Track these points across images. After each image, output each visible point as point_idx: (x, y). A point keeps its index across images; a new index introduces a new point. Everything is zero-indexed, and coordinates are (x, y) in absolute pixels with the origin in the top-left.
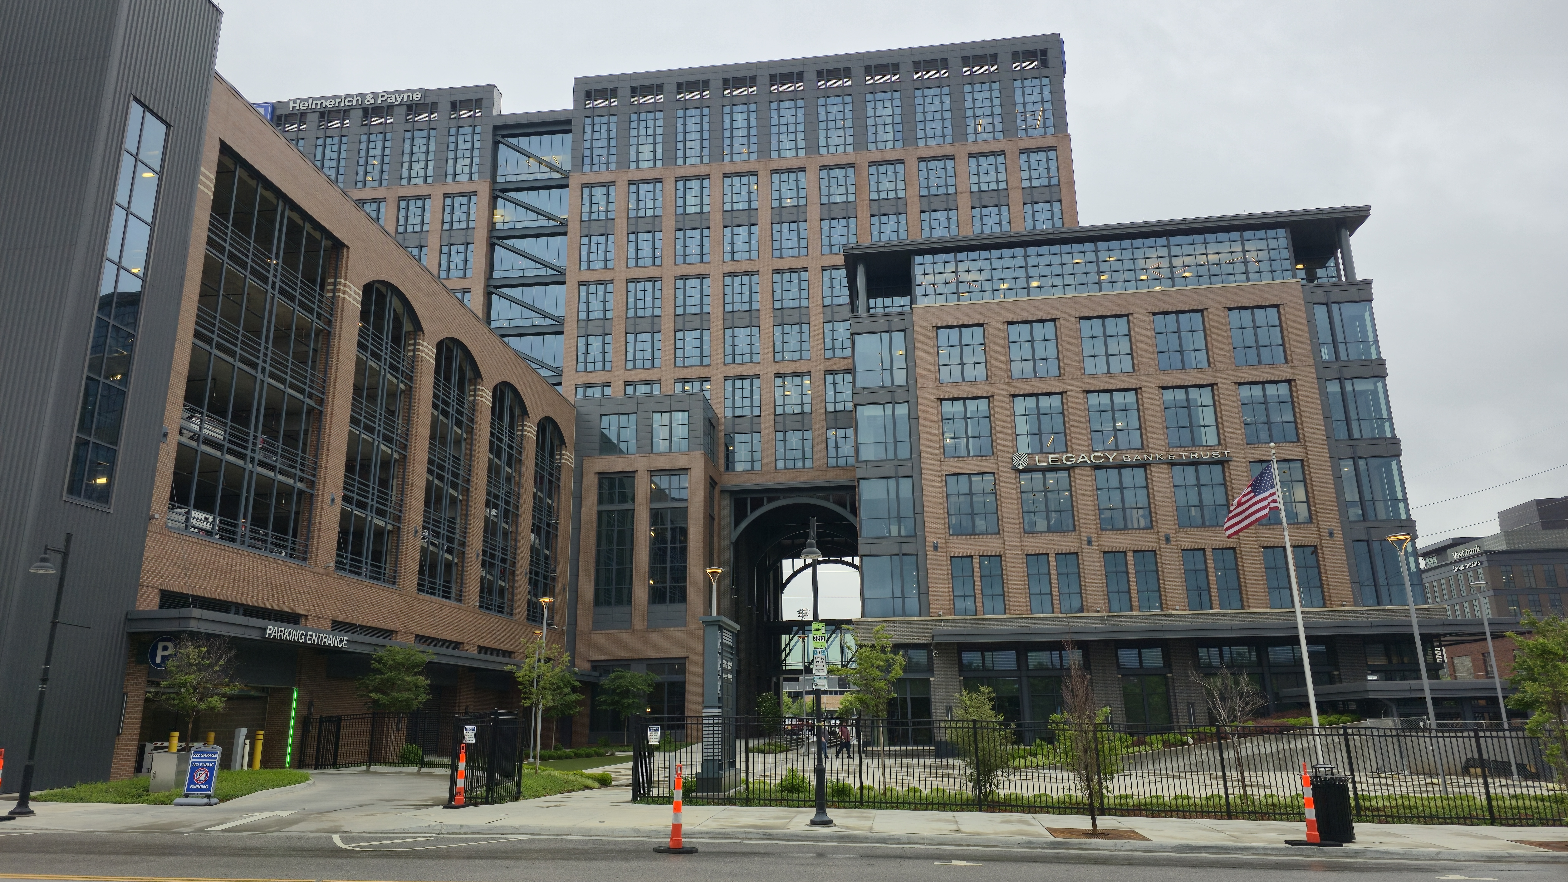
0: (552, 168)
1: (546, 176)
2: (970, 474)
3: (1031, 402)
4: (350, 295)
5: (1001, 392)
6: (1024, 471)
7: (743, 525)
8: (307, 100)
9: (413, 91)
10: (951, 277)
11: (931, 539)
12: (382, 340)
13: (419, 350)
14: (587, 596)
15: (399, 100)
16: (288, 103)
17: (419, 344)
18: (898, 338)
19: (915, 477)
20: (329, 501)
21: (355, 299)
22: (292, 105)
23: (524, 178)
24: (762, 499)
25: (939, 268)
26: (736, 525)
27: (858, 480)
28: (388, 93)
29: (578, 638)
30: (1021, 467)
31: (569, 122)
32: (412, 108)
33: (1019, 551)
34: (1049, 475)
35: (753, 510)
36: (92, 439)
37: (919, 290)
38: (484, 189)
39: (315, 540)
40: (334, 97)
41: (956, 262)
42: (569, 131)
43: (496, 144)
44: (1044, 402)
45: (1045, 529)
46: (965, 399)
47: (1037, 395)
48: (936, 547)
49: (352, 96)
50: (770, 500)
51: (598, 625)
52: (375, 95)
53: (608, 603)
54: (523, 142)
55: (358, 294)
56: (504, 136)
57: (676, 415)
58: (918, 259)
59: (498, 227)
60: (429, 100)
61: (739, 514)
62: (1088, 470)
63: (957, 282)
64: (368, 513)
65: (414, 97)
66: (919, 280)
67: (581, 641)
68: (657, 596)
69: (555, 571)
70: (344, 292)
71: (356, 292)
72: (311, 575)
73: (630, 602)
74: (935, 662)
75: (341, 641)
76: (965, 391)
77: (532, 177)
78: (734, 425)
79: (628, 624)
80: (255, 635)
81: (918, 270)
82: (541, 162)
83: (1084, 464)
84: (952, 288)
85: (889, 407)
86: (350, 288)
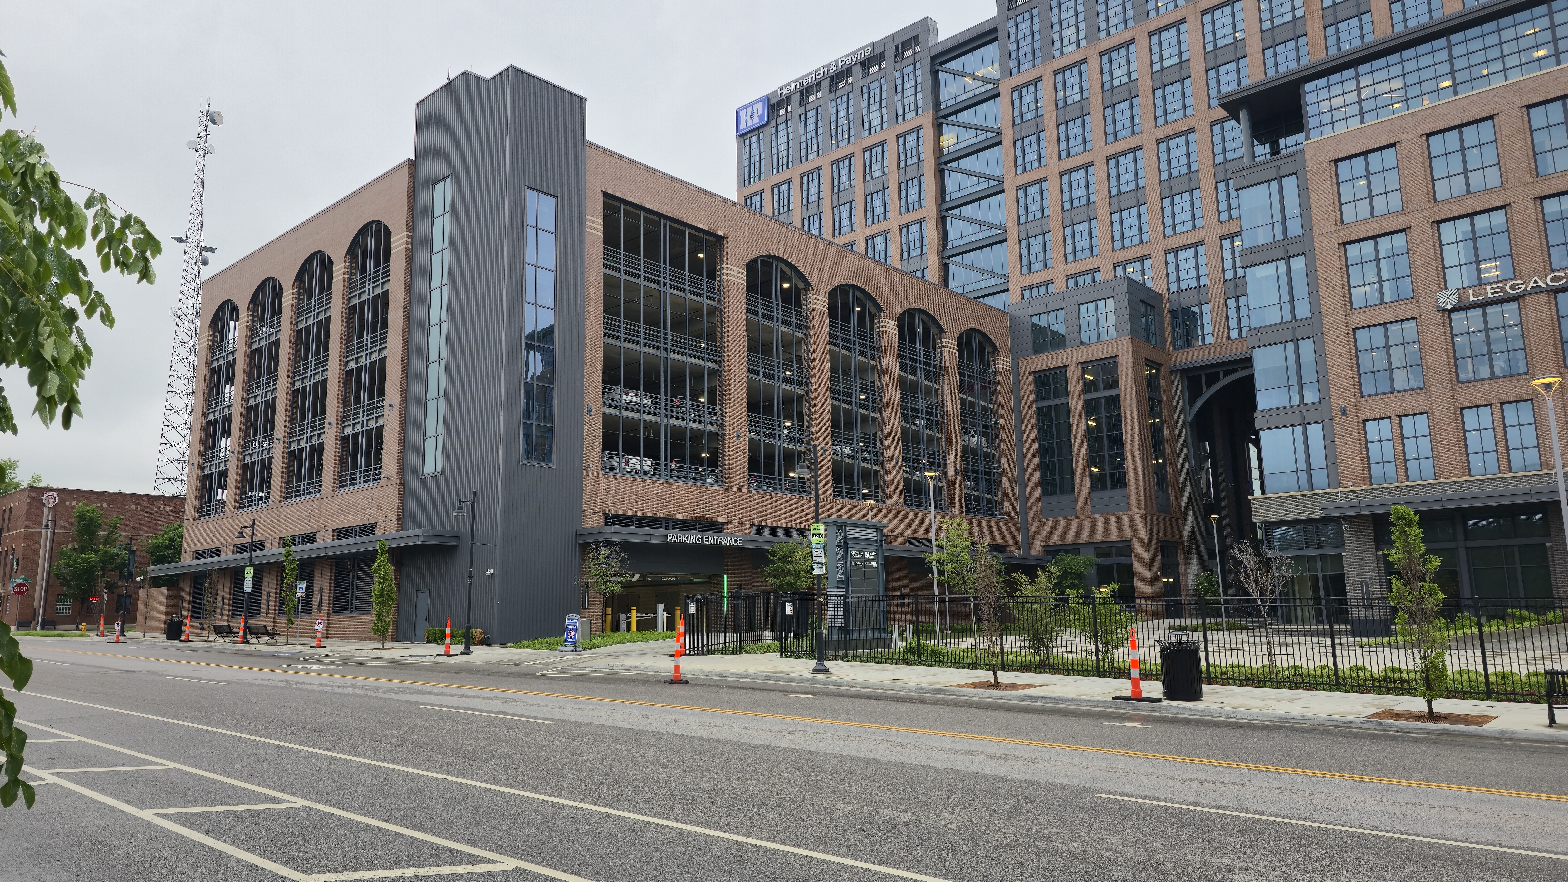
0: (985, 80)
1: (982, 90)
2: (1385, 324)
3: (1464, 225)
4: (733, 276)
5: (1420, 221)
6: (1454, 310)
7: (1199, 404)
8: (789, 84)
9: (863, 48)
10: (1353, 96)
11: (1337, 403)
12: (772, 303)
13: (810, 303)
14: (1034, 487)
15: (854, 60)
16: (777, 91)
17: (810, 298)
18: (1290, 184)
19: (1317, 336)
20: (736, 437)
21: (738, 278)
22: (780, 92)
23: (962, 98)
24: (1218, 373)
25: (1336, 90)
26: (1192, 402)
27: (1251, 348)
28: (846, 56)
29: (1030, 526)
30: (1449, 307)
31: (995, 30)
32: (866, 63)
33: (1452, 406)
34: (1490, 310)
35: (1208, 387)
36: (534, 423)
37: (1312, 122)
38: (927, 120)
39: (727, 467)
40: (807, 75)
41: (1357, 77)
42: (996, 39)
43: (935, 74)
44: (1481, 222)
45: (1489, 376)
46: (1375, 237)
47: (1471, 215)
48: (1344, 412)
49: (820, 69)
50: (1227, 374)
51: (1047, 513)
52: (836, 63)
53: (1054, 493)
54: (957, 65)
55: (741, 273)
56: (941, 64)
57: (1101, 304)
58: (1309, 86)
59: (946, 151)
60: (877, 52)
61: (1194, 393)
62: (1544, 296)
63: (1360, 101)
64: (777, 441)
65: (866, 53)
66: (1311, 110)
67: (1033, 528)
68: (1097, 483)
69: (999, 467)
70: (728, 275)
71: (738, 272)
72: (726, 493)
73: (1073, 490)
74: (1346, 536)
75: (736, 541)
76: (1374, 228)
77: (970, 95)
78: (1179, 299)
79: (1072, 510)
80: (660, 541)
81: (1310, 98)
82: (976, 78)
83: (1537, 290)
84: (1355, 109)
85: (1282, 265)
86: (733, 270)
